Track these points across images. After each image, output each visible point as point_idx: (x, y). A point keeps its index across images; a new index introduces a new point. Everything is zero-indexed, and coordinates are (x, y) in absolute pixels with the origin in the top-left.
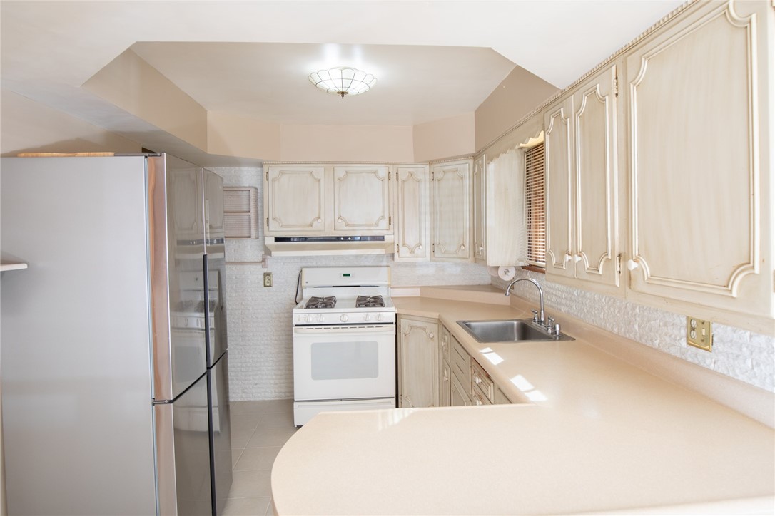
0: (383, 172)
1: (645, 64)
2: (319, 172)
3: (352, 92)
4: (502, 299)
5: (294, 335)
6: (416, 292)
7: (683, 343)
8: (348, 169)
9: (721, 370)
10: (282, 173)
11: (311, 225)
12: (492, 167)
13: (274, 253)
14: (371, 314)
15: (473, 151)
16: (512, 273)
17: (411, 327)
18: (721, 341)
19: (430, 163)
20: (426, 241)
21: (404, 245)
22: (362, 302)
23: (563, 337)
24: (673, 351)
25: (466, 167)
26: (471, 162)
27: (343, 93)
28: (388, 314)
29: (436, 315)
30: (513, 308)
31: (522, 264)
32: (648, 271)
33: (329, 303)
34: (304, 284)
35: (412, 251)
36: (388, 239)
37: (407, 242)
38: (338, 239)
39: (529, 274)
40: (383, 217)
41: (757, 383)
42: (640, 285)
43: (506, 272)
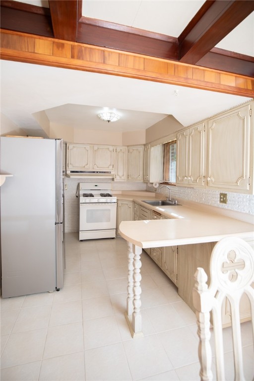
0: (111, 148)
1: (214, 124)
2: (88, 147)
3: (112, 121)
4: (153, 194)
5: (80, 207)
6: (120, 193)
7: (219, 202)
8: (99, 147)
9: (230, 208)
10: (74, 147)
11: (84, 167)
12: (152, 149)
13: (71, 177)
14: (108, 199)
15: (144, 143)
16: (158, 185)
17: (122, 204)
18: (230, 200)
19: (128, 146)
20: (125, 174)
21: (118, 175)
22: (103, 195)
23: (175, 204)
24: (215, 205)
25: (141, 149)
26: (143, 147)
27: (109, 121)
28: (114, 199)
29: (132, 199)
30: (156, 197)
31: (161, 182)
32: (213, 180)
33: (92, 196)
34: (80, 189)
35: (120, 177)
36: (112, 173)
37: (119, 174)
38: (94, 172)
39: (163, 185)
40: (111, 165)
42: (211, 184)
43: (156, 185)
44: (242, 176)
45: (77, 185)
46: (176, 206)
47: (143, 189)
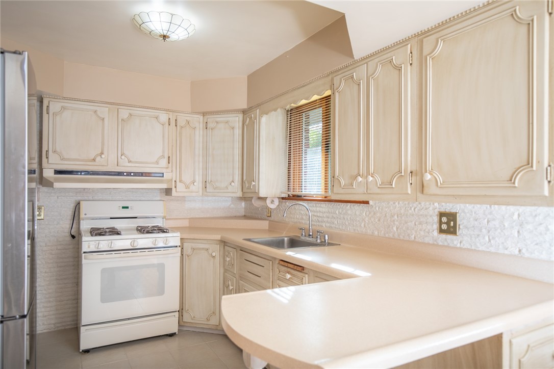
0: (164, 117)
1: (441, 44)
2: (104, 111)
3: (173, 37)
4: (264, 224)
5: (84, 261)
6: (186, 223)
7: (436, 233)
8: (131, 112)
9: (467, 246)
10: (63, 108)
11: (94, 160)
12: (264, 119)
13: (56, 185)
14: (159, 239)
15: (245, 106)
16: (277, 202)
17: (194, 249)
18: (466, 227)
19: (204, 114)
20: (199, 179)
21: (180, 181)
22: (142, 230)
23: (323, 244)
24: (427, 240)
25: (236, 120)
26: (241, 116)
27: (165, 37)
28: (173, 239)
29: (218, 237)
31: (284, 195)
32: (440, 179)
33: (115, 232)
34: (82, 216)
35: (187, 187)
36: (167, 176)
37: (183, 179)
38: (120, 174)
39: (289, 203)
40: (163, 156)
41: (492, 250)
42: (432, 189)
43: (272, 202)
44: (529, 163)
45: (72, 206)
46: (326, 248)
47: (238, 214)
